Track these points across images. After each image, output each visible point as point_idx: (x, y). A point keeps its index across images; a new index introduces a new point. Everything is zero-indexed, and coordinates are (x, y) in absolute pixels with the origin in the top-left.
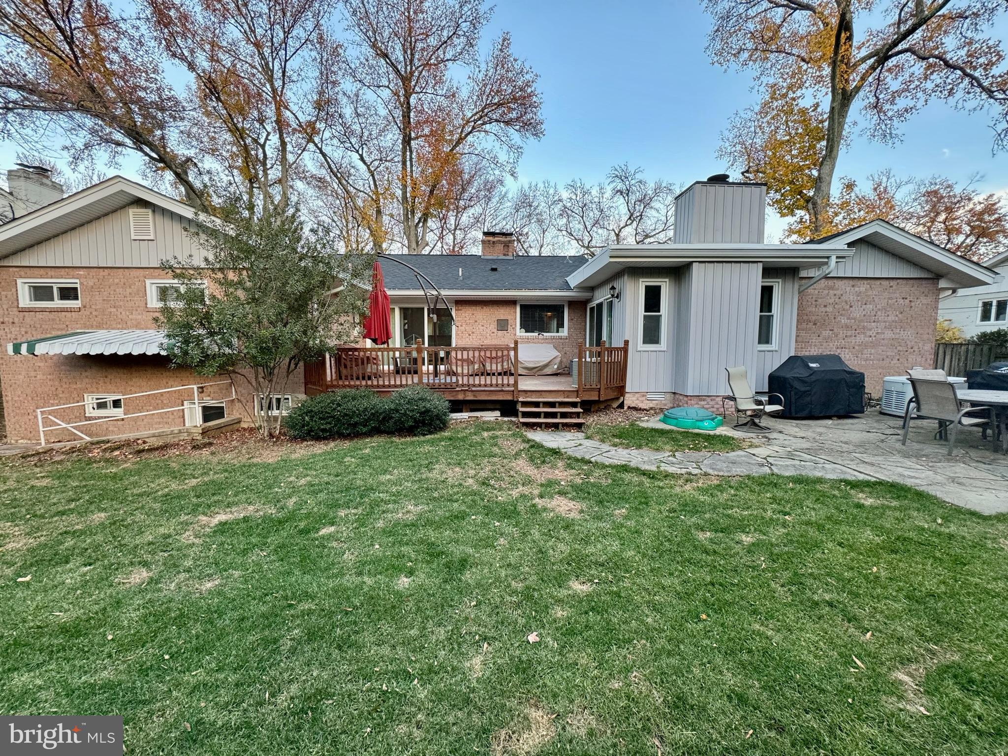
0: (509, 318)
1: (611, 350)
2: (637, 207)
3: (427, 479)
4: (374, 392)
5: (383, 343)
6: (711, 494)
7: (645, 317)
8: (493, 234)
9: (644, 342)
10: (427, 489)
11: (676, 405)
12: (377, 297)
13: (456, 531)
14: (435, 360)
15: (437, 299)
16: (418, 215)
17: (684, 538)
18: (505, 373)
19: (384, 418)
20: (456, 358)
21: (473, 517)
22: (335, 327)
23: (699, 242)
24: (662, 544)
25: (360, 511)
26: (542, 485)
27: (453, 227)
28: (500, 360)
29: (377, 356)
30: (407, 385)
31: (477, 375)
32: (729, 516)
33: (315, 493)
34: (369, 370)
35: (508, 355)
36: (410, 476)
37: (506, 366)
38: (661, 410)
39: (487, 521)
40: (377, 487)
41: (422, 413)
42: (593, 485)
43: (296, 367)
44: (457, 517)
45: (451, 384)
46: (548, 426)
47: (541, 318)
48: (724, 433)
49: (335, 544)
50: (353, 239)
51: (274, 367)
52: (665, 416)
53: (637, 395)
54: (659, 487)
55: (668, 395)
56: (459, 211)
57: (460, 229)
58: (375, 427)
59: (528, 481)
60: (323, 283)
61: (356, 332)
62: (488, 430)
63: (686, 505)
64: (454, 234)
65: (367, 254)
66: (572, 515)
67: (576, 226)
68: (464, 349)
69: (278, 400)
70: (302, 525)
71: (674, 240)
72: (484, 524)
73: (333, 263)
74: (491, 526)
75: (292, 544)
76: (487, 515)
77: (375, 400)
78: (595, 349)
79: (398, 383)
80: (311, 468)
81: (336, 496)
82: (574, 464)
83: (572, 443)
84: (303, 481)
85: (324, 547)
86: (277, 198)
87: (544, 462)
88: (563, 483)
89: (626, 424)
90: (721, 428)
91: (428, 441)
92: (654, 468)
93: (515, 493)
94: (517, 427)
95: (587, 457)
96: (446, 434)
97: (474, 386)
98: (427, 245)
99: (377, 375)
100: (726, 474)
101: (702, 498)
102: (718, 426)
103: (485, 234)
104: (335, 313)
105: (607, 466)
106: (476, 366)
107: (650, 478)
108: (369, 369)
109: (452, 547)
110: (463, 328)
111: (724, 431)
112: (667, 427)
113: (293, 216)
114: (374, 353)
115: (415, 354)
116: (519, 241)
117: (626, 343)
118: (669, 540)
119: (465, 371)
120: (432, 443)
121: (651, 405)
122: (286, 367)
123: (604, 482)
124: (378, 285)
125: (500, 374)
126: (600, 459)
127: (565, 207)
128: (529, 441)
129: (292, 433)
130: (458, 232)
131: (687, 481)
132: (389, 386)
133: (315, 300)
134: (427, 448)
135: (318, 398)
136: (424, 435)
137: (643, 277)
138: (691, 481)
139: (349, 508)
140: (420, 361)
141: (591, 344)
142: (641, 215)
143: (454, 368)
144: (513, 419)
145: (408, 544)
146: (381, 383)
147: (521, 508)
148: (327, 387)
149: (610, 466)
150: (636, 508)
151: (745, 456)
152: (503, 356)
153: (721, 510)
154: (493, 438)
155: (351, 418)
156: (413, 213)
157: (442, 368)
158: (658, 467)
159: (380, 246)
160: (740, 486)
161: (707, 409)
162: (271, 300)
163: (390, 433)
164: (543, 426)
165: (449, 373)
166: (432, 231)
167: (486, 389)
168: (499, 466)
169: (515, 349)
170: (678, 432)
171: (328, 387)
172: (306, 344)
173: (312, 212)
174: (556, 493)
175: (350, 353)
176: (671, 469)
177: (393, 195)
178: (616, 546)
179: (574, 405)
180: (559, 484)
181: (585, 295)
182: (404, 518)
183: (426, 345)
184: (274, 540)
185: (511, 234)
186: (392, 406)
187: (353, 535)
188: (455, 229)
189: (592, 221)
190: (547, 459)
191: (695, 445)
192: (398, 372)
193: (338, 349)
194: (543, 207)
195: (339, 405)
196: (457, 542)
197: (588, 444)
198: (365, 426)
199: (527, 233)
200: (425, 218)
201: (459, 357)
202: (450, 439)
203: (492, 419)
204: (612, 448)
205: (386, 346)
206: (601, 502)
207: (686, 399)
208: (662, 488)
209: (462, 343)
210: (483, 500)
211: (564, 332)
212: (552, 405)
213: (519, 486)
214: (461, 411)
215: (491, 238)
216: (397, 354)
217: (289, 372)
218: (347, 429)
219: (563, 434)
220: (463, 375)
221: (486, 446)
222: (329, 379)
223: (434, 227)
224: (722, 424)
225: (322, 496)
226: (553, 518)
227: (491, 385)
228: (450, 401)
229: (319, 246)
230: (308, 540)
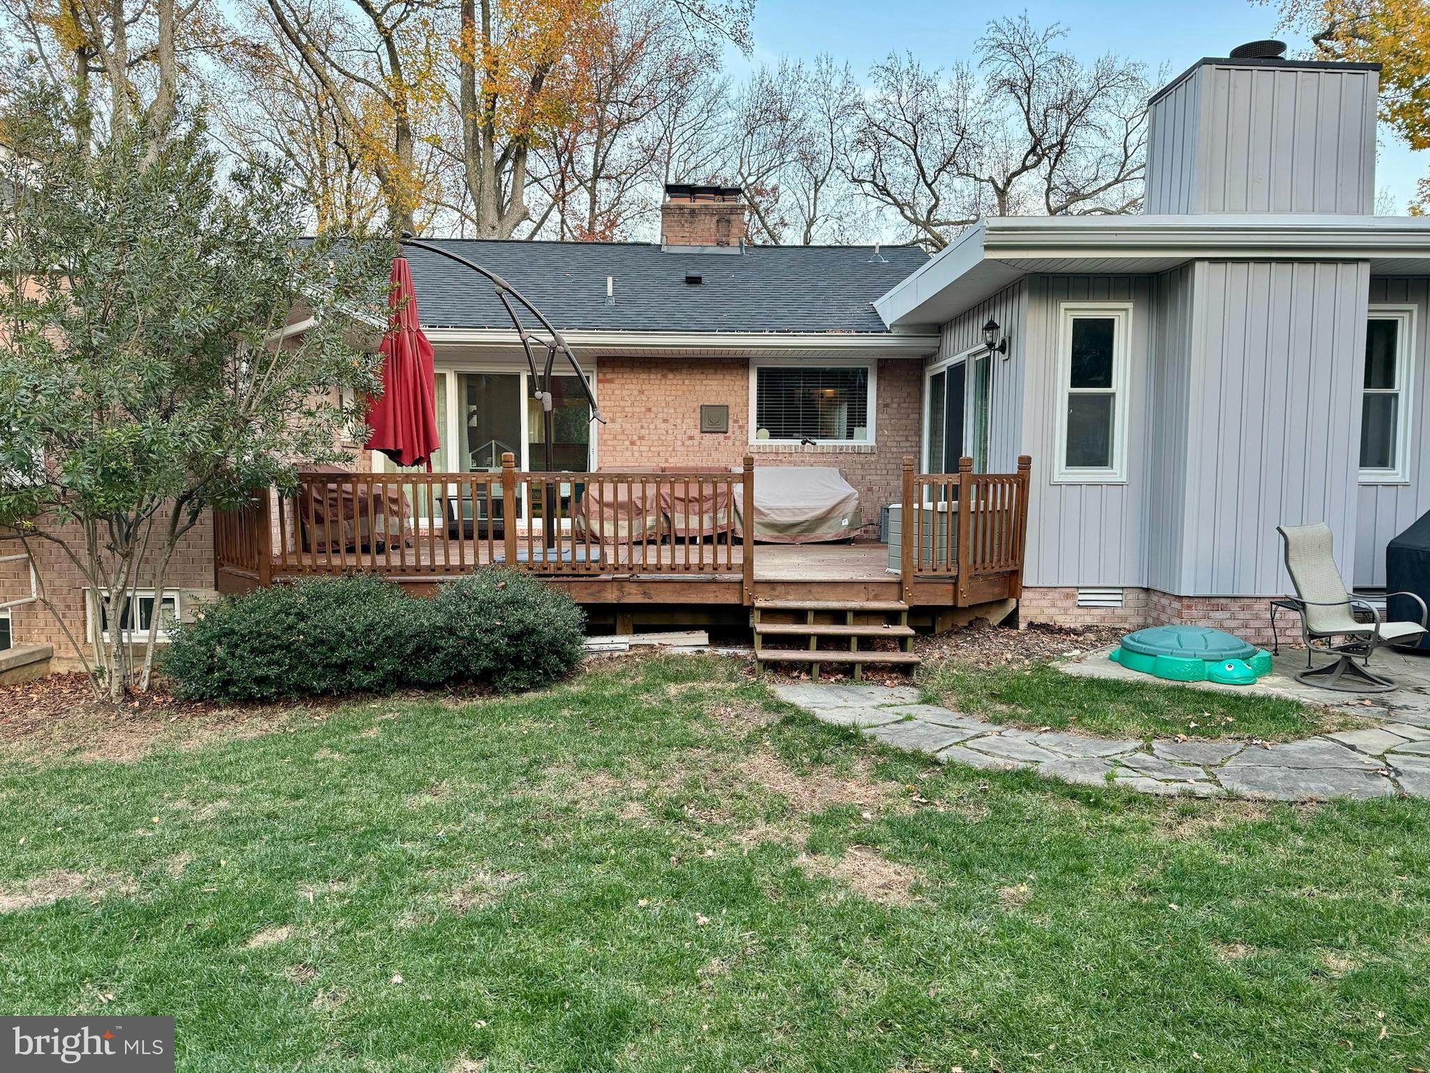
0: (730, 400)
1: (984, 483)
2: (1052, 123)
3: (526, 803)
4: (392, 585)
5: (417, 462)
6: (1247, 848)
7: (1072, 397)
8: (692, 191)
9: (1071, 462)
10: (526, 830)
11: (1152, 620)
12: (399, 348)
13: (598, 939)
14: (547, 505)
15: (553, 352)
16: (503, 140)
17: (1180, 961)
18: (722, 538)
19: (419, 649)
20: (600, 502)
21: (642, 903)
22: (293, 420)
23: (1211, 210)
24: (1123, 975)
25: (354, 886)
26: (814, 820)
27: (589, 173)
28: (707, 506)
29: (402, 494)
30: (476, 566)
31: (651, 542)
32: (1292, 905)
33: (239, 841)
34: (380, 528)
35: (730, 493)
36: (483, 796)
37: (722, 520)
38: (1115, 632)
39: (677, 911)
40: (399, 824)
41: (515, 638)
42: (944, 822)
43: (192, 521)
44: (600, 902)
45: (587, 563)
46: (827, 669)
47: (809, 402)
48: (1276, 691)
49: (289, 973)
50: (338, 199)
51: (138, 521)
52: (1125, 647)
53: (1051, 595)
54: (1113, 828)
55: (1131, 596)
56: (605, 131)
57: (608, 177)
58: (394, 672)
59: (779, 811)
60: (263, 310)
61: (344, 435)
62: (676, 679)
63: (1183, 875)
64: (592, 192)
65: (375, 237)
66: (894, 898)
67: (899, 171)
68: (619, 478)
69: (147, 605)
70: (206, 922)
71: (1150, 202)
72: (671, 923)
73: (289, 259)
74: (687, 926)
75: (180, 973)
76: (677, 896)
77: (395, 605)
78: (944, 479)
79: (455, 561)
80: (228, 777)
81: (293, 848)
82: (896, 767)
83: (889, 715)
84: (209, 811)
85: (263, 980)
86: (148, 97)
87: (817, 761)
88: (866, 815)
89: (1024, 667)
90: (1269, 680)
91: (528, 707)
92: (1098, 780)
93: (747, 841)
94: (752, 672)
95: (927, 750)
96: (575, 688)
97: (645, 569)
98: (526, 216)
99: (398, 543)
100: (1282, 797)
101: (1222, 858)
102: (1260, 673)
103: (670, 189)
104: (295, 386)
105: (978, 774)
106: (650, 521)
107: (1087, 803)
108: (381, 526)
109: (587, 981)
110: (617, 426)
111: (1275, 686)
112: (1130, 676)
113: (190, 140)
114: (392, 487)
115: (496, 491)
116: (754, 208)
117: (1025, 463)
118: (1141, 966)
119: (623, 533)
120: (538, 712)
121: (1089, 620)
122: (168, 521)
123: (969, 813)
124: (404, 316)
125: (708, 540)
126: (958, 755)
127: (872, 123)
128: (780, 706)
129: (181, 686)
130: (602, 185)
131: (1183, 814)
132: (432, 570)
133: (242, 351)
134: (526, 724)
135: (249, 600)
136: (519, 691)
137: (1068, 299)
138: (1193, 814)
139: (325, 879)
140: (509, 508)
141: (934, 467)
142: (1061, 143)
143: (595, 526)
144: (742, 652)
145: (475, 973)
146: (410, 561)
147: (762, 878)
148: (271, 572)
149: (986, 774)
150: (1055, 882)
151: (1329, 751)
152: (715, 495)
153: (1272, 890)
154: (689, 698)
155: (332, 650)
156: (490, 133)
157: (566, 524)
158: (1109, 778)
159: (407, 219)
160: (1322, 827)
161: (1231, 630)
162: (131, 351)
163: (431, 687)
164: (816, 669)
165: (582, 537)
166: (537, 180)
167: (675, 576)
168: (707, 771)
169: (747, 478)
170: (1158, 689)
171: (274, 570)
172: (219, 463)
173: (236, 130)
174: (850, 841)
175: (333, 486)
176: (1142, 784)
177: (439, 91)
178: (1005, 978)
179: (892, 617)
180: (857, 817)
181: (920, 345)
182: (468, 904)
183: (525, 467)
184: (133, 962)
185: (737, 191)
186: (440, 620)
187: (335, 950)
188: (596, 176)
189: (937, 160)
190: (827, 754)
191: (1203, 721)
192: (453, 535)
193: (301, 477)
194: (815, 122)
195: (302, 617)
196: (601, 966)
197: (929, 717)
198: (369, 668)
199: (775, 189)
200: (518, 151)
201: (609, 497)
202: (585, 702)
203: (688, 651)
204: (987, 727)
205: (422, 469)
206: (965, 866)
207: (1176, 605)
208: (1121, 831)
209: (615, 464)
210: (666, 856)
211: (867, 438)
212: (838, 616)
213: (758, 821)
214: (610, 631)
215: (685, 202)
216: (452, 489)
217: (174, 535)
218: (321, 677)
219: (865, 689)
220: (617, 543)
221: (674, 720)
222: (276, 550)
223: (542, 170)
224: (1269, 668)
225: (257, 849)
226: (843, 906)
227: (687, 568)
228: (585, 607)
229: (253, 218)
230: (219, 961)
